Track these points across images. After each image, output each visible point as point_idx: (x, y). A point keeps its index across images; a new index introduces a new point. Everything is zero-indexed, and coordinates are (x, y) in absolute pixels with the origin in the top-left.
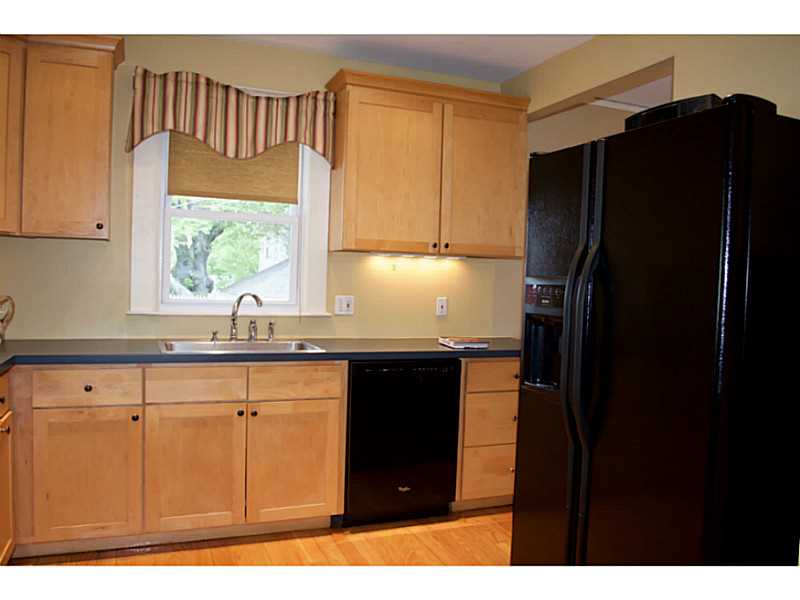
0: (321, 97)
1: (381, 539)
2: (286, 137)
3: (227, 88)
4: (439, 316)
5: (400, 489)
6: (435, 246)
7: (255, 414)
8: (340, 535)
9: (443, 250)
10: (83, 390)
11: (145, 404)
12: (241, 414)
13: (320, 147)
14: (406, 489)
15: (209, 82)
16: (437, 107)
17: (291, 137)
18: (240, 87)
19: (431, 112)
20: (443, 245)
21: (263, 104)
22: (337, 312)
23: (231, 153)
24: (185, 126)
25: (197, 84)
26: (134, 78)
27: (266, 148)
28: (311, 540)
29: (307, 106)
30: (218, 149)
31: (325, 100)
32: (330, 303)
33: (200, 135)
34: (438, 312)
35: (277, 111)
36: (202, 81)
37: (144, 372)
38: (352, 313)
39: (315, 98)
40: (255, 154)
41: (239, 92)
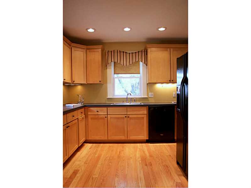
0: (143, 51)
1: (156, 145)
2: (136, 60)
3: (124, 52)
4: (174, 97)
5: (161, 135)
6: (170, 81)
7: (128, 117)
8: (148, 144)
9: (172, 82)
10: (96, 112)
11: (107, 114)
12: (126, 117)
13: (143, 61)
14: (162, 135)
15: (120, 52)
16: (169, 49)
17: (137, 60)
18: (126, 51)
19: (167, 51)
20: (172, 80)
21: (131, 54)
22: (149, 96)
23: (125, 65)
24: (116, 61)
25: (118, 52)
26: (106, 53)
27: (132, 63)
28: (141, 144)
29: (140, 54)
30: (123, 64)
31: (144, 51)
32: (148, 95)
33: (119, 62)
34: (174, 96)
35: (134, 55)
36: (119, 51)
37: (107, 109)
38: (153, 97)
39: (142, 51)
40: (130, 64)
41: (126, 53)
